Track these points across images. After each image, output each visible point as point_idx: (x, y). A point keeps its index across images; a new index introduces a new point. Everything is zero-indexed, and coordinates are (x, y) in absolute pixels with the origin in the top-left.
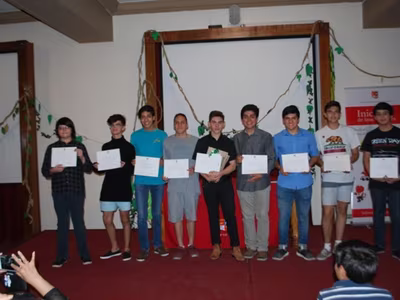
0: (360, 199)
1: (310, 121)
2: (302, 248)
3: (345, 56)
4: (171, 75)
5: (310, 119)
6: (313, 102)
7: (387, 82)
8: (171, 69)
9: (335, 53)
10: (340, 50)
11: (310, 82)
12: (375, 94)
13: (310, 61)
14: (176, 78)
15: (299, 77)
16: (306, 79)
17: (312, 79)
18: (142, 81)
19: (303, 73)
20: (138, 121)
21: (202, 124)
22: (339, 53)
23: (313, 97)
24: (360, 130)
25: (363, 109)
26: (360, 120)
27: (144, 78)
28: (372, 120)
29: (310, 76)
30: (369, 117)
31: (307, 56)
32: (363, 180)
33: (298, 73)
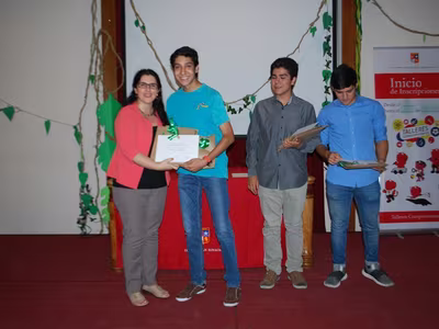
1: (327, 92)
2: (373, 267)
3: (376, 3)
4: (137, 23)
5: (327, 88)
6: (331, 65)
7: (431, 41)
8: (137, 15)
11: (328, 39)
12: (415, 57)
13: (329, 8)
14: (143, 28)
15: (313, 30)
16: (323, 33)
17: (331, 34)
18: (97, 32)
19: (320, 24)
20: (92, 87)
23: (331, 59)
24: (393, 105)
25: (398, 77)
26: (393, 92)
27: (98, 26)
28: (409, 92)
29: (329, 29)
30: (406, 89)
31: (324, 2)
32: (395, 172)
33: (312, 24)
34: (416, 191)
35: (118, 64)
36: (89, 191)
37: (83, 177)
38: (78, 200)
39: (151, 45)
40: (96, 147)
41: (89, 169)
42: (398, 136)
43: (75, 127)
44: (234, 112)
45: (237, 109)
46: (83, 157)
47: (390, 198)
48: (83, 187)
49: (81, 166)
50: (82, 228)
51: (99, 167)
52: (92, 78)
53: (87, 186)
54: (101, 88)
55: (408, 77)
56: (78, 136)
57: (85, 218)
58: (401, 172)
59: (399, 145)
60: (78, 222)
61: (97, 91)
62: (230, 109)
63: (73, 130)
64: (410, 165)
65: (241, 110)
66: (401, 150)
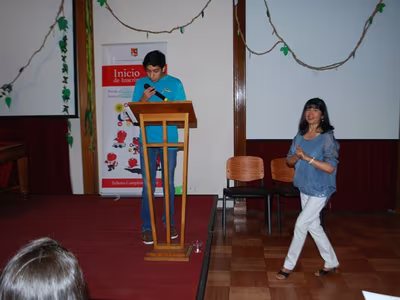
1: (65, 82)
3: (108, 8)
5: (66, 78)
11: (65, 38)
12: (134, 51)
19: (57, 27)
22: (102, 5)
25: (120, 68)
26: (116, 81)
28: (129, 81)
29: (66, 31)
30: (127, 78)
31: (61, 8)
32: (116, 147)
33: (52, 27)
34: (132, 162)
42: (119, 117)
47: (111, 167)
55: (129, 68)
58: (120, 146)
59: (120, 124)
64: (128, 141)
66: (121, 129)
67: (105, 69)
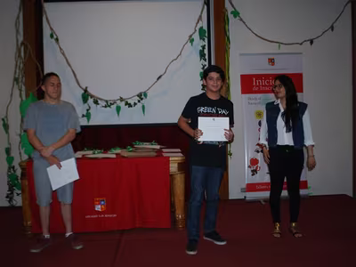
0: (254, 172)
3: (241, 20)
4: (52, 36)
8: (51, 29)
9: (231, 16)
10: (236, 14)
11: (204, 47)
12: (272, 61)
13: (204, 23)
14: (57, 40)
15: (192, 41)
16: (199, 43)
17: (206, 44)
18: (20, 42)
19: (196, 37)
20: (16, 86)
21: (86, 91)
22: (235, 17)
23: (206, 63)
24: (256, 99)
25: (259, 77)
26: (255, 89)
27: (21, 39)
28: (267, 89)
29: (204, 40)
30: (265, 86)
31: (200, 18)
32: (258, 152)
33: (191, 36)
35: (37, 68)
36: (15, 171)
37: (10, 160)
38: (6, 179)
39: (63, 54)
40: (20, 135)
41: (14, 153)
43: (3, 120)
44: (130, 106)
45: (132, 104)
46: (10, 144)
48: (9, 168)
49: (8, 151)
50: (9, 202)
51: (22, 151)
52: (16, 80)
53: (13, 167)
54: (23, 88)
55: (267, 76)
56: (6, 127)
57: (12, 193)
60: (7, 197)
61: (21, 90)
62: (127, 104)
63: (2, 122)
65: (135, 104)
67: (243, 77)
